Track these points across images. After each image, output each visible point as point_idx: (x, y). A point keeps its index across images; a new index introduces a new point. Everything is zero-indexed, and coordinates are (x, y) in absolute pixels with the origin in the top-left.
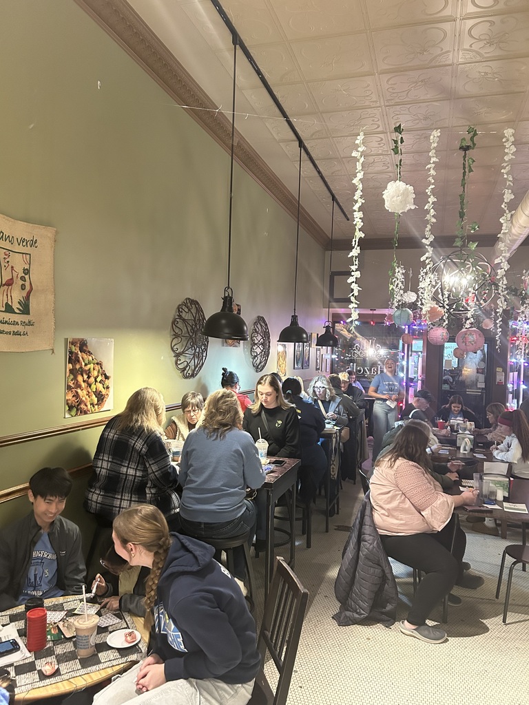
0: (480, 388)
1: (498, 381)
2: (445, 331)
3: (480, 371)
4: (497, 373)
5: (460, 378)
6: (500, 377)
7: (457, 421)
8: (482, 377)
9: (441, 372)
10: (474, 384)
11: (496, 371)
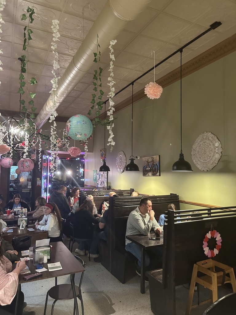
0: (29, 189)
1: (38, 184)
2: (11, 160)
3: (29, 180)
4: (37, 181)
5: (19, 184)
6: (38, 183)
7: (18, 209)
8: (30, 183)
9: (9, 181)
10: (26, 186)
11: (37, 180)
